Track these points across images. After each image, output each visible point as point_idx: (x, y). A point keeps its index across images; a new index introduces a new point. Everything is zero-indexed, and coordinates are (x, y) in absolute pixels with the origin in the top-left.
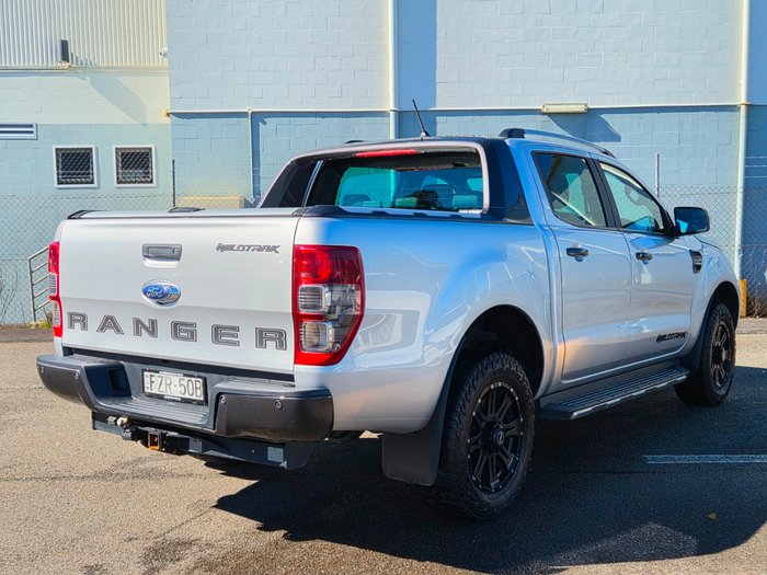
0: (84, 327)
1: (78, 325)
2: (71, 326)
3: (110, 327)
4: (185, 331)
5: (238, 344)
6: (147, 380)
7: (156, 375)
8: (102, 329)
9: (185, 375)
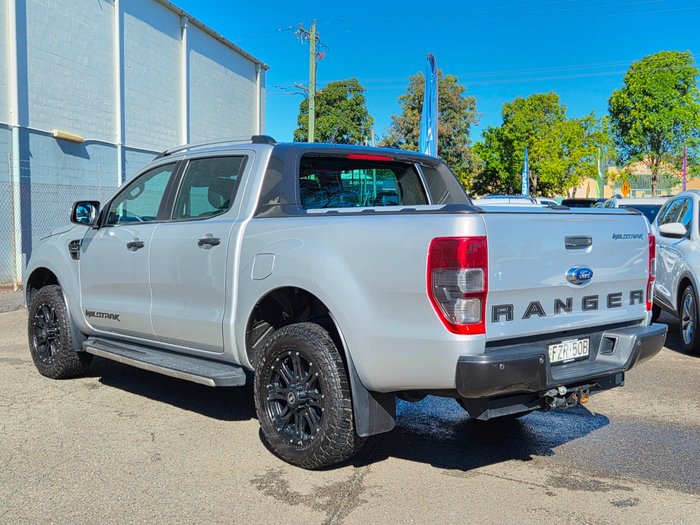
0: (510, 317)
1: (503, 317)
2: (495, 319)
3: (535, 312)
4: (591, 303)
5: (619, 305)
6: (550, 352)
7: (557, 346)
8: (527, 315)
9: (580, 339)
